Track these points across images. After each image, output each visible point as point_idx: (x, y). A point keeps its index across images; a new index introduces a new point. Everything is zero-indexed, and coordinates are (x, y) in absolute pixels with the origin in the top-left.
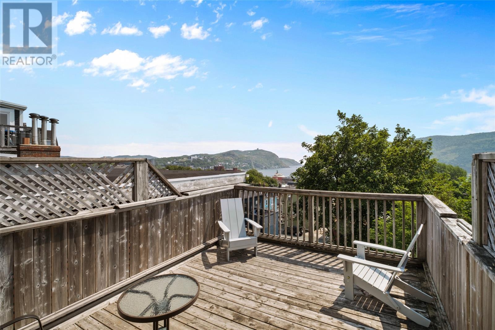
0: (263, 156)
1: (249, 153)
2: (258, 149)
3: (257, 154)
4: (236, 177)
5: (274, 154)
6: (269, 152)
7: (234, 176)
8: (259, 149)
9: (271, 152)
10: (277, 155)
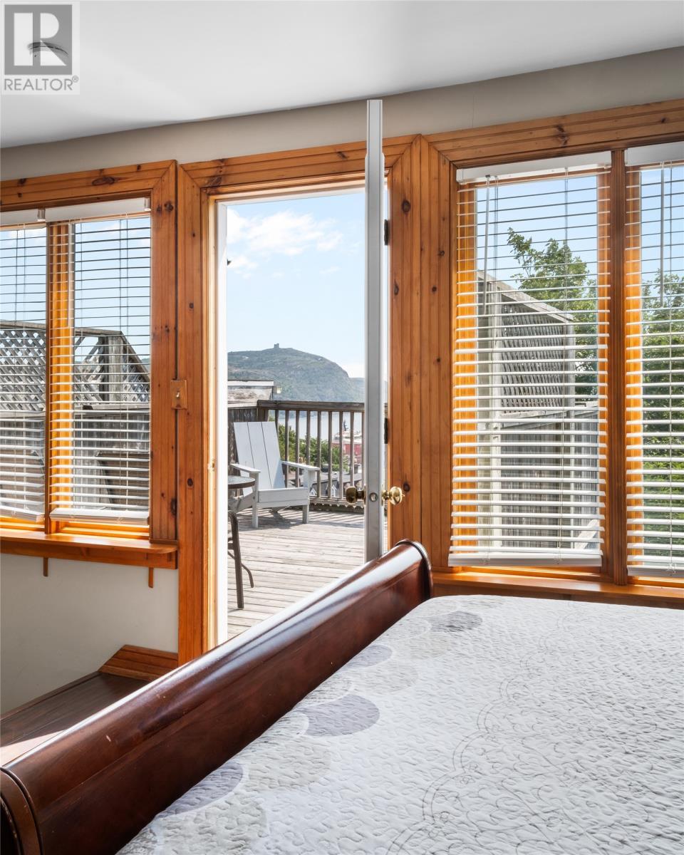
0: (297, 370)
1: (247, 361)
2: (276, 346)
3: (273, 364)
4: (252, 390)
5: (334, 365)
6: (316, 357)
7: (249, 387)
8: (280, 347)
9: (322, 359)
10: (344, 368)
